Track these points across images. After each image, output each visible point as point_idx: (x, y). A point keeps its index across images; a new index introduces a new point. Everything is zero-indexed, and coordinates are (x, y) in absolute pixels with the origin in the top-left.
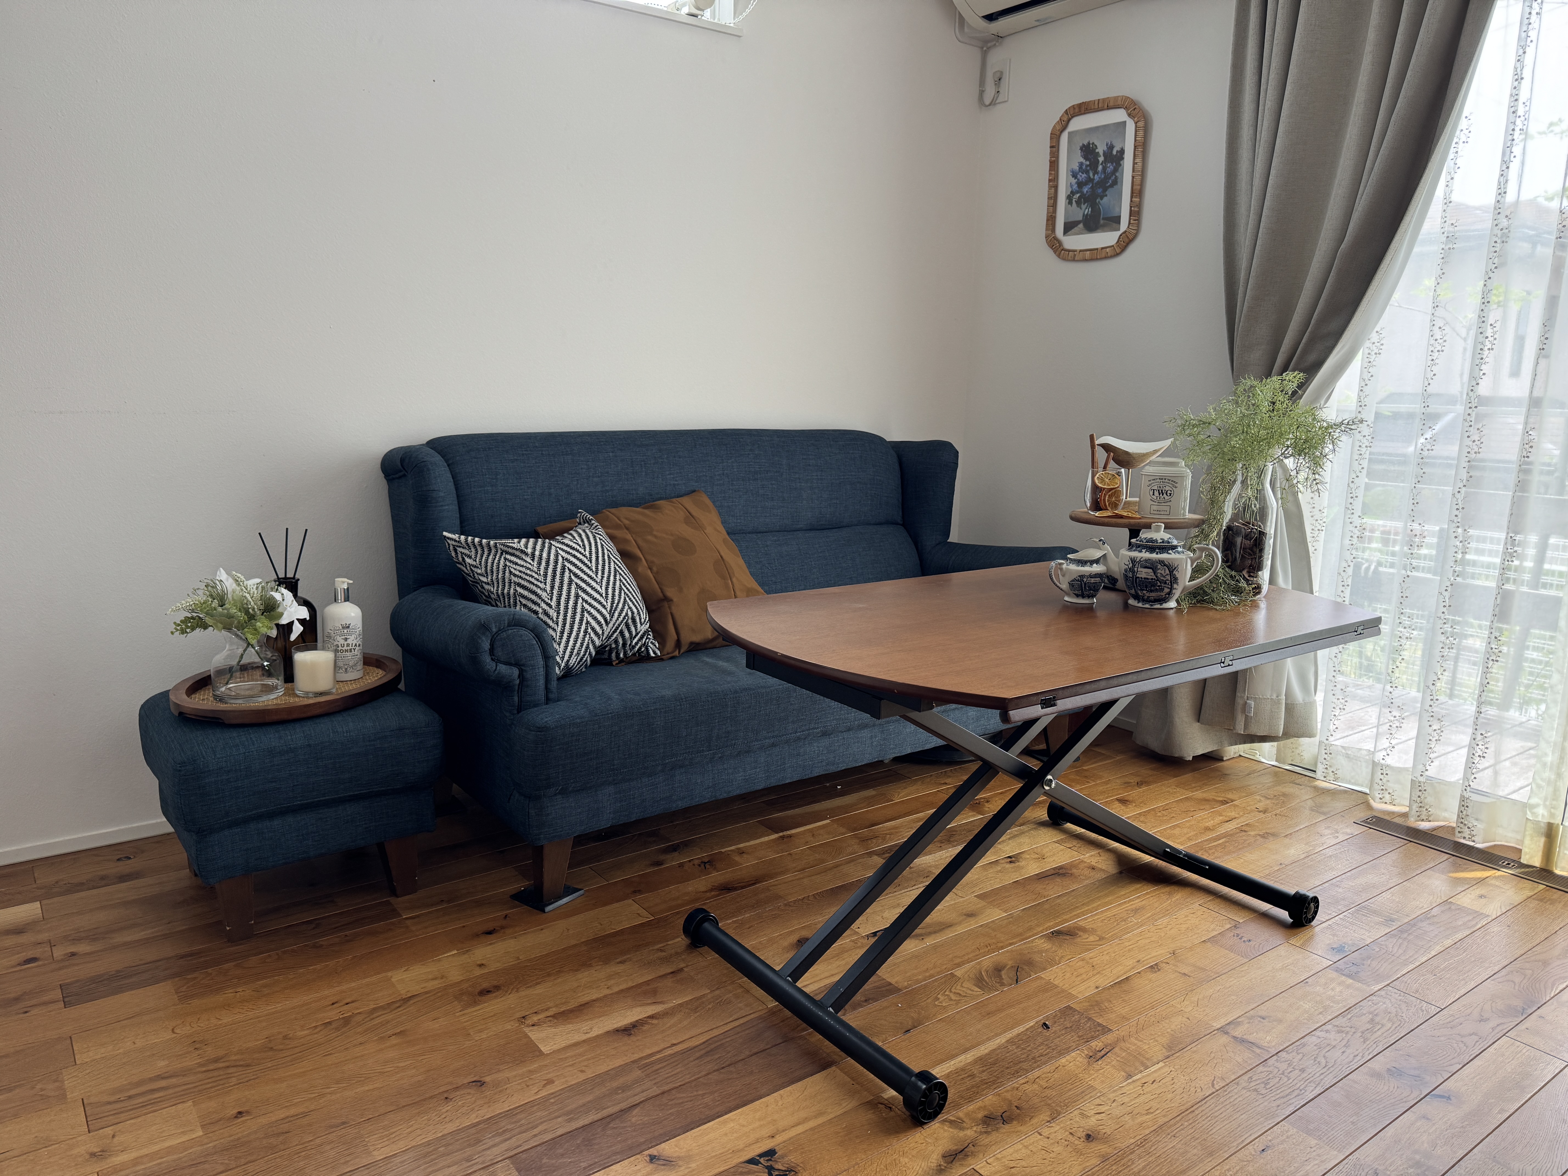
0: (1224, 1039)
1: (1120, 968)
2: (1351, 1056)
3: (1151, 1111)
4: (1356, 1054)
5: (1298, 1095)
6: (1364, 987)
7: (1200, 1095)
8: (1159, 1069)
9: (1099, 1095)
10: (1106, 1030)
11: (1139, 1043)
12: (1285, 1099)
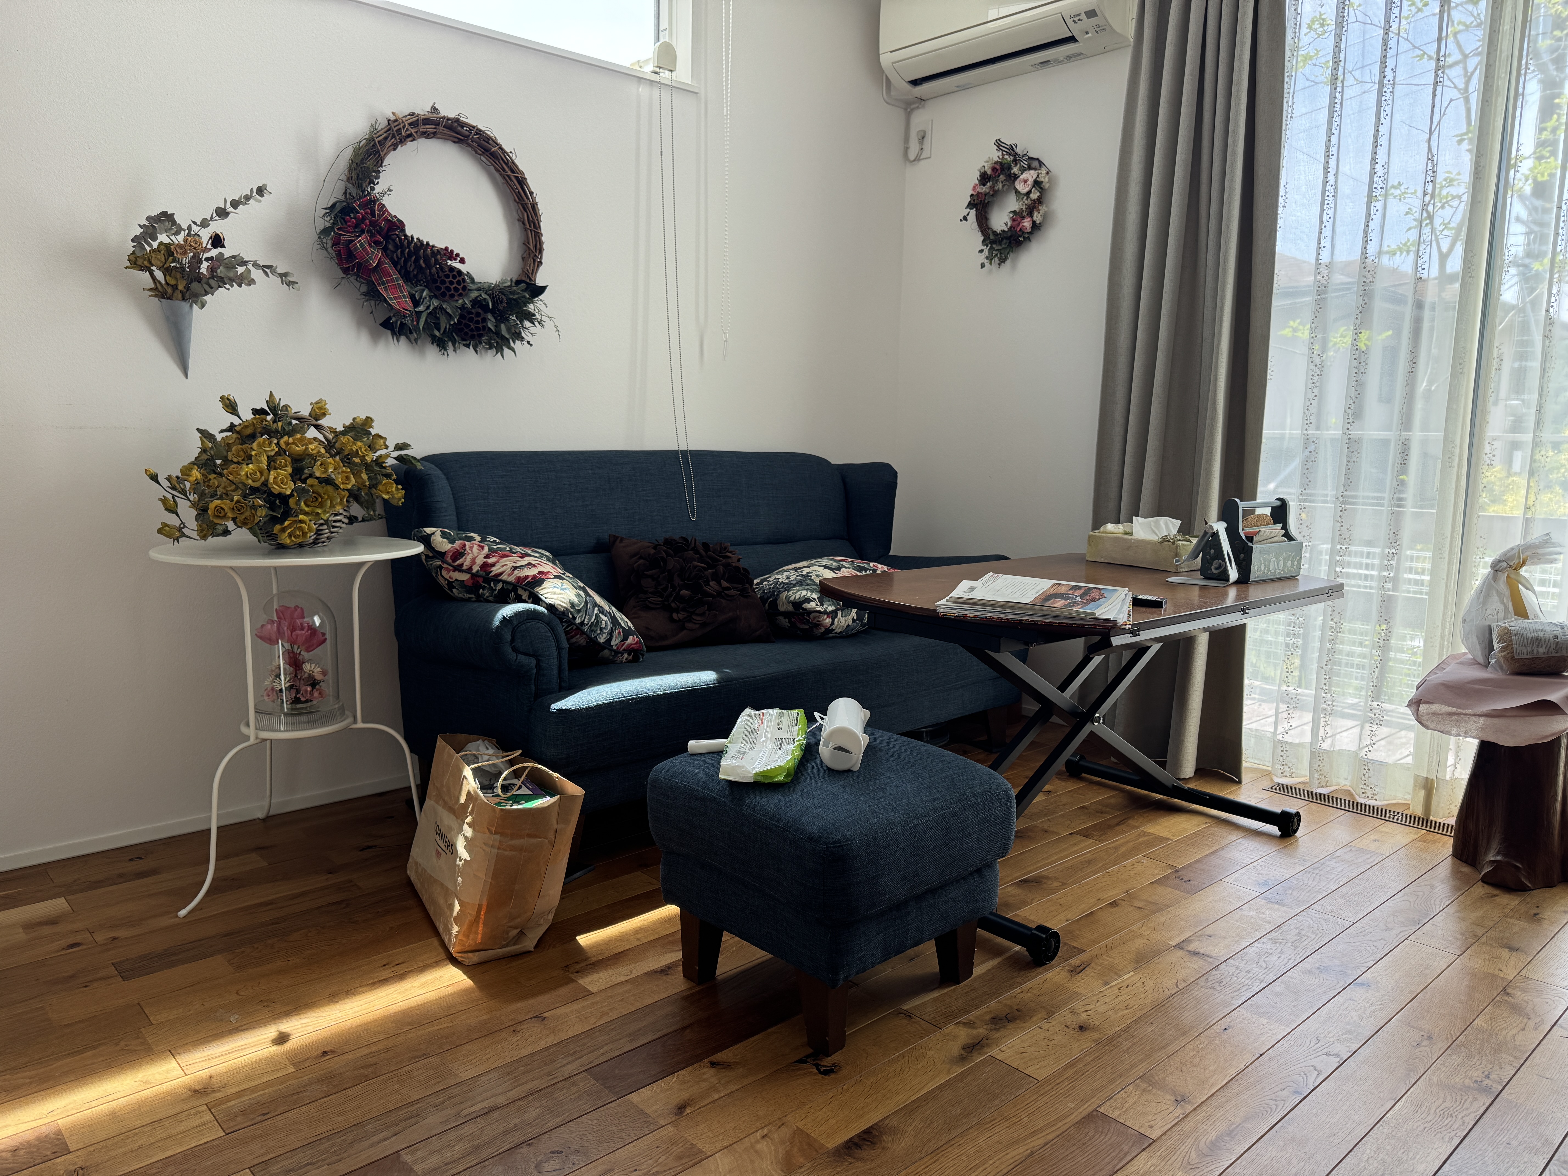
0: (1180, 953)
1: (1084, 906)
2: (1286, 960)
3: (1129, 1007)
4: (1290, 957)
5: (1248, 989)
6: (1289, 910)
7: (1168, 993)
8: (1131, 977)
9: (1084, 998)
10: (1080, 951)
11: (1110, 960)
12: (1237, 993)
